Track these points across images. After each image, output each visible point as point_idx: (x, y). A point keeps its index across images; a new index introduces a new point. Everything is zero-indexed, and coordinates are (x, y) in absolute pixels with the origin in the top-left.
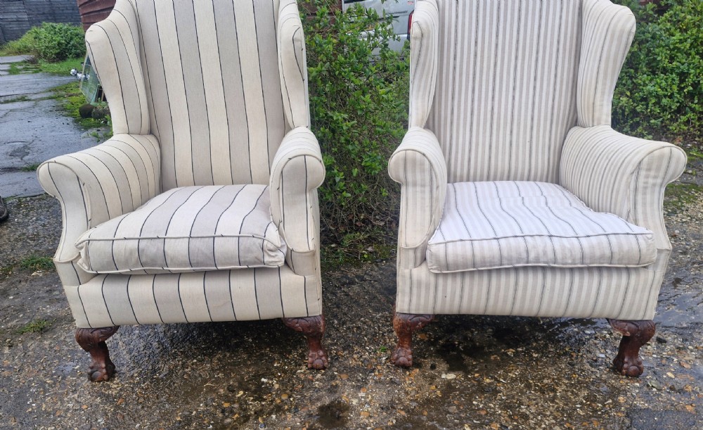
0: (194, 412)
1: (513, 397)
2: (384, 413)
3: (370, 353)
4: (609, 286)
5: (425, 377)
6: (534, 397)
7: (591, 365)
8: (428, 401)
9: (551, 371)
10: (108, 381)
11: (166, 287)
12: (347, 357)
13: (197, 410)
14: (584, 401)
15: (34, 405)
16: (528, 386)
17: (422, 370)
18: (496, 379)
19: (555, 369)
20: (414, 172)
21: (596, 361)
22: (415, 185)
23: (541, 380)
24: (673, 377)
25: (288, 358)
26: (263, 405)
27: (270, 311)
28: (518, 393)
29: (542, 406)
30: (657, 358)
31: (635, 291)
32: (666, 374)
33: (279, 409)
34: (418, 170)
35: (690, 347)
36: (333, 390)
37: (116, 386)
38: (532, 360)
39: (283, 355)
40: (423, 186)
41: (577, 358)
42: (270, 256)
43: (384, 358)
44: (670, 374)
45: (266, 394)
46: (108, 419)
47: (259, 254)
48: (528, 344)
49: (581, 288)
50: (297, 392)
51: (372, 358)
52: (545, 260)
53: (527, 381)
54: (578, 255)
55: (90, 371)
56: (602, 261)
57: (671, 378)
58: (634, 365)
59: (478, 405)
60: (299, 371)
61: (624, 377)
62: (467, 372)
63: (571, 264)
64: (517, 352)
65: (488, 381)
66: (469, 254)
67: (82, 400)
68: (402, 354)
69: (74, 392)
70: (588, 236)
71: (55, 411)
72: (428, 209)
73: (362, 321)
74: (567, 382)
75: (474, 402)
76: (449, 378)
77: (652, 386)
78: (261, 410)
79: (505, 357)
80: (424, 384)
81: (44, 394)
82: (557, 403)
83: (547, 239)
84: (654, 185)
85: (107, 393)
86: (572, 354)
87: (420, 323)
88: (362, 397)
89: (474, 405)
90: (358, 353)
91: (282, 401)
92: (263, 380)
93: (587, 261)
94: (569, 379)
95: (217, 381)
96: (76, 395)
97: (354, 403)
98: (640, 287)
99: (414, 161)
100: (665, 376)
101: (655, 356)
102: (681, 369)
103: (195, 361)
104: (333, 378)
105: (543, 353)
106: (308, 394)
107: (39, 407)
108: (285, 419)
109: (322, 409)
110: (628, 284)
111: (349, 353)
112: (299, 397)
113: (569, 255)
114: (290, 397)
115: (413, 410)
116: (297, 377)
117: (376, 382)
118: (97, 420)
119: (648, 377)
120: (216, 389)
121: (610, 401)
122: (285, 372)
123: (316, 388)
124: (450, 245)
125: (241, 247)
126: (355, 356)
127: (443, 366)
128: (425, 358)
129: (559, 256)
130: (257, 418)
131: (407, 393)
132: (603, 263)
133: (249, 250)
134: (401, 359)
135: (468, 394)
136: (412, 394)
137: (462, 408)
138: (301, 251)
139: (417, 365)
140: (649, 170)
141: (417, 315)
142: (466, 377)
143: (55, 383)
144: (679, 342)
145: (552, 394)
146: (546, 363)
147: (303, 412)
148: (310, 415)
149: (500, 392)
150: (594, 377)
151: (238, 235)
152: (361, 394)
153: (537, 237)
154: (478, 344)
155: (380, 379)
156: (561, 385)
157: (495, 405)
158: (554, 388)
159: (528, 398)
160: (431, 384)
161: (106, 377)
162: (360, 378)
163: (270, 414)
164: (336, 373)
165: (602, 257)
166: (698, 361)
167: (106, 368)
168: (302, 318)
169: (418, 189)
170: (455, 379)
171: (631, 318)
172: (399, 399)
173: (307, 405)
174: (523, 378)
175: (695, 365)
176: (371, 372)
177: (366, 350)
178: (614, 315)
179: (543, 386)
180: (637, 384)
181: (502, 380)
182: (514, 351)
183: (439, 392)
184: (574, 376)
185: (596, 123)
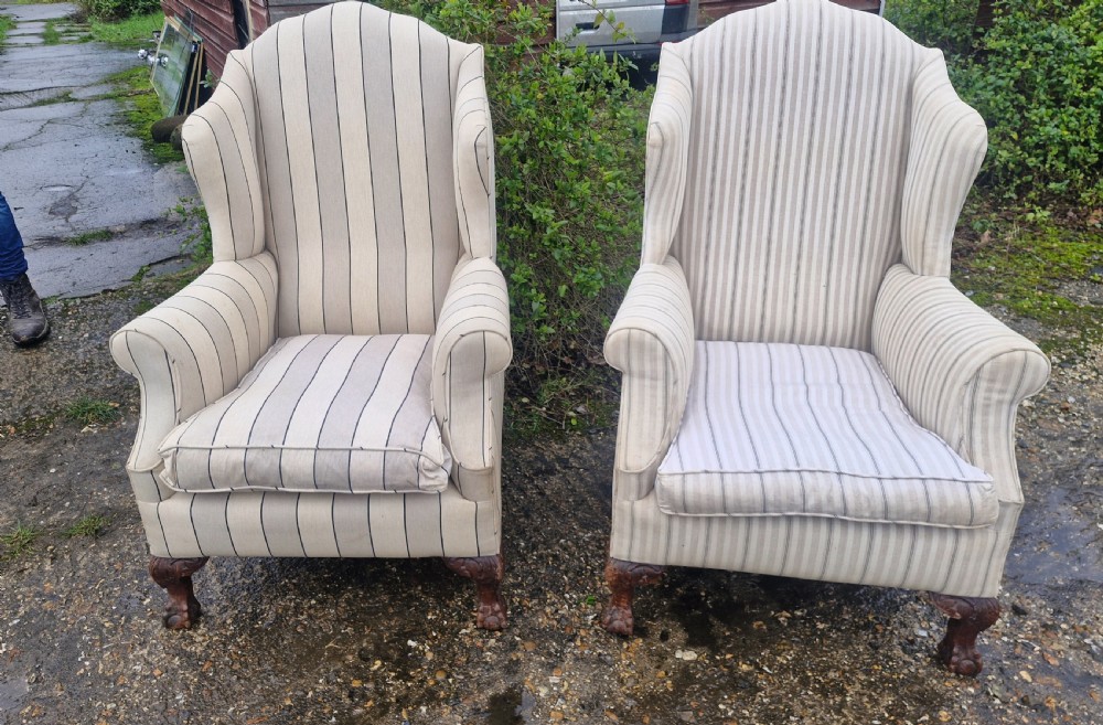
0: (310, 694)
1: (780, 702)
2: (586, 716)
3: (570, 606)
4: (927, 551)
5: (651, 654)
6: (811, 703)
7: (904, 650)
8: (653, 698)
9: (843, 657)
10: (189, 629)
11: (279, 511)
12: (537, 611)
13: (314, 689)
14: (887, 715)
15: (87, 663)
16: (805, 682)
17: (648, 641)
18: (756, 664)
19: (849, 654)
20: (641, 359)
21: (912, 642)
22: (642, 376)
23: (824, 671)
24: (1030, 680)
25: (448, 606)
26: (408, 688)
27: (424, 547)
28: (787, 693)
29: (822, 719)
30: (1008, 643)
31: (967, 559)
32: (1018, 674)
33: (431, 697)
34: (647, 358)
35: (1064, 626)
36: (512, 668)
37: (201, 639)
38: (814, 634)
39: (441, 603)
40: (654, 379)
41: (883, 636)
42: (426, 477)
43: (591, 617)
44: (1024, 674)
45: (414, 668)
46: (190, 696)
47: (412, 476)
48: (813, 604)
49: (884, 550)
50: (459, 668)
51: (573, 615)
52: (831, 509)
53: (804, 672)
54: (880, 508)
55: (165, 614)
56: (915, 518)
57: (1026, 682)
58: (968, 658)
59: (726, 712)
60: (464, 631)
61: (953, 674)
62: (715, 650)
63: (869, 518)
64: (794, 617)
65: (745, 667)
66: (717, 493)
67: (154, 659)
68: (618, 616)
69: (143, 644)
70: (896, 479)
71: (117, 676)
72: (660, 413)
73: (561, 546)
74: (863, 677)
75: (721, 706)
76: (686, 658)
77: (995, 696)
78: (406, 697)
79: (774, 625)
80: (648, 666)
81: (101, 646)
82: (845, 716)
83: (834, 477)
85: (188, 649)
86: (878, 626)
87: (645, 577)
88: (555, 684)
89: (720, 710)
90: (553, 604)
91: (437, 683)
92: (410, 643)
93: (893, 515)
94: (868, 673)
95: (345, 640)
96: (145, 651)
97: (542, 695)
98: (974, 554)
99: (641, 345)
100: (1016, 678)
101: (1005, 639)
102: (1043, 667)
103: (313, 602)
104: (513, 646)
105: (833, 621)
106: (474, 673)
107: (94, 667)
108: (440, 715)
109: (494, 700)
110: (956, 550)
111: (539, 604)
112: (462, 677)
113: (865, 505)
114: (448, 677)
115: (628, 712)
116: (461, 644)
117: (577, 659)
118: (174, 695)
119: (990, 678)
120: (342, 655)
121: (926, 718)
122: (442, 630)
123: (486, 663)
124: (690, 478)
125: (388, 466)
126: (548, 610)
127: (679, 636)
128: (653, 620)
129: (851, 505)
130: (399, 711)
131: (621, 682)
132: (916, 520)
133: (397, 470)
134: (616, 624)
135: (713, 689)
136: (629, 684)
137: (701, 714)
138: (472, 467)
139: (640, 631)
141: (640, 565)
142: (712, 658)
143: (115, 628)
144: (1048, 616)
145: (838, 699)
146: (836, 641)
147: (467, 705)
148: (477, 711)
149: (760, 689)
150: (906, 671)
151: (383, 447)
152: (554, 679)
153: (818, 474)
154: (735, 598)
155: (582, 653)
156: (854, 683)
157: (751, 713)
158: (843, 689)
159: (803, 703)
160: (658, 667)
161: (187, 624)
162: (552, 650)
163: (419, 703)
164: (518, 639)
165: (915, 513)
166: (1072, 652)
167: (188, 611)
168: (471, 558)
169: (647, 382)
170: (696, 662)
171: (962, 593)
172: (610, 692)
173: (472, 694)
174: (797, 667)
175: (1066, 660)
176: (570, 640)
177: (565, 598)
178: (936, 587)
179: (827, 683)
180: (972, 690)
181: (766, 669)
182: (789, 615)
183: (669, 682)
184: (876, 667)
185: (926, 271)
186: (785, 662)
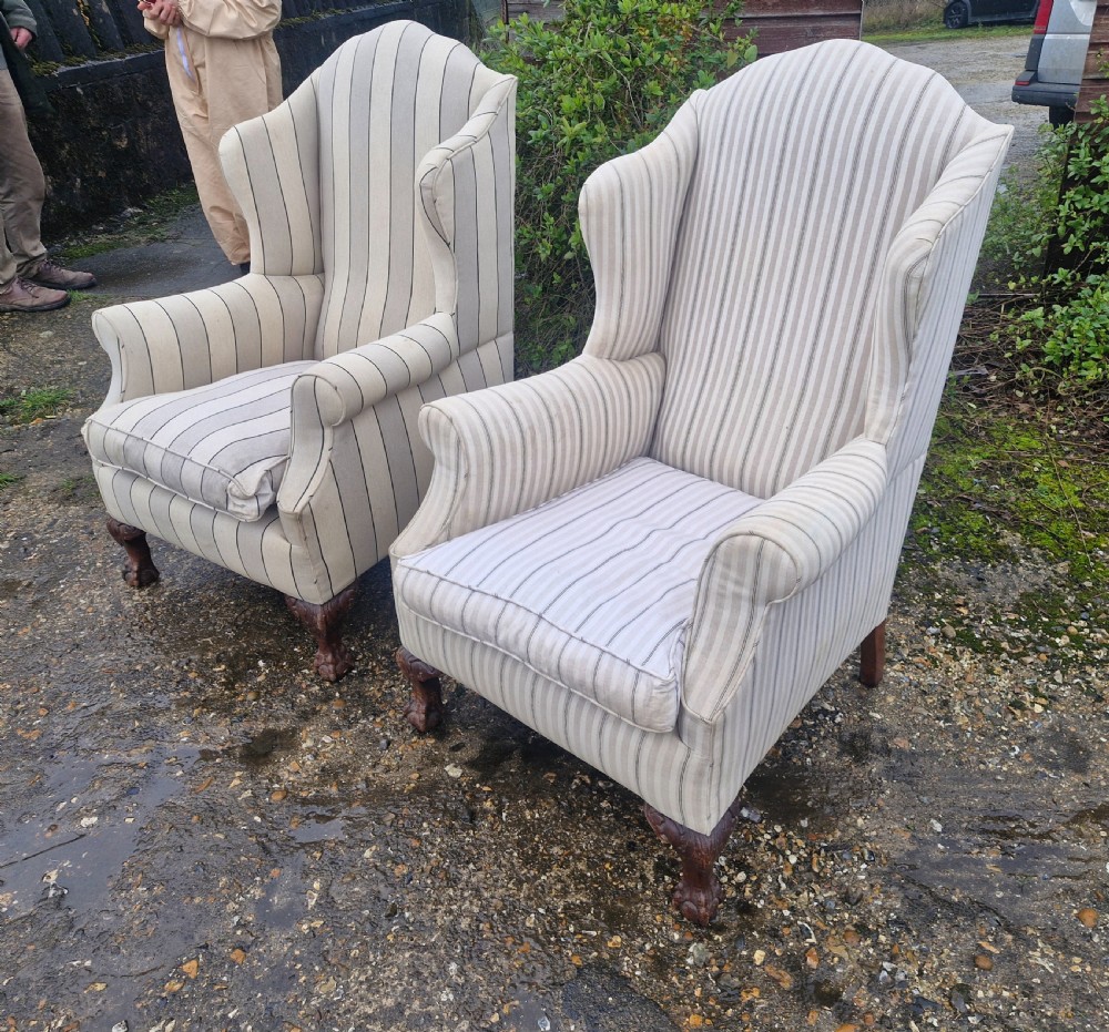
0: (158, 667)
2: (317, 777)
5: (428, 755)
6: (504, 862)
8: (383, 791)
10: (138, 588)
12: (378, 679)
13: (163, 666)
14: (560, 910)
15: (62, 586)
17: (439, 744)
18: (500, 808)
20: (439, 443)
22: (441, 462)
23: (553, 843)
24: (759, 961)
26: (223, 695)
30: (785, 919)
32: (752, 950)
34: (443, 442)
38: (590, 808)
42: (235, 503)
47: (222, 497)
49: (578, 723)
53: (534, 834)
55: (124, 568)
57: (751, 962)
58: (691, 900)
59: (424, 830)
60: (305, 671)
62: (483, 781)
67: (97, 600)
69: (102, 587)
70: (583, 642)
71: (67, 601)
75: (425, 824)
77: (693, 953)
78: (213, 700)
79: (564, 783)
80: (413, 764)
81: (80, 578)
84: (737, 597)
85: (123, 602)
87: (421, 674)
88: (323, 742)
89: (420, 826)
91: (244, 700)
92: (261, 663)
94: (593, 865)
95: (221, 640)
96: (99, 592)
97: (304, 746)
100: (745, 952)
101: (786, 913)
102: (793, 961)
103: (232, 603)
104: (328, 698)
106: (276, 706)
107: (63, 590)
108: (218, 724)
109: (266, 733)
111: (386, 675)
112: (265, 704)
114: (255, 699)
116: (293, 679)
117: (363, 731)
120: (208, 650)
121: (596, 933)
124: (413, 574)
125: (205, 481)
126: (387, 682)
129: (533, 654)
130: (196, 707)
131: (375, 765)
133: (212, 489)
135: (437, 808)
137: (401, 821)
138: (287, 510)
140: (728, 566)
142: (472, 783)
145: (534, 872)
146: (600, 823)
147: (244, 726)
149: (476, 828)
150: (632, 884)
152: (327, 739)
155: (372, 728)
156: (567, 867)
157: (442, 842)
158: (551, 866)
159: (496, 858)
162: (352, 715)
163: (214, 709)
164: (337, 694)
167: (137, 572)
174: (535, 826)
176: (375, 714)
179: (542, 854)
180: (677, 936)
181: (504, 815)
182: (589, 781)
183: (412, 785)
184: (607, 866)
186: (529, 817)
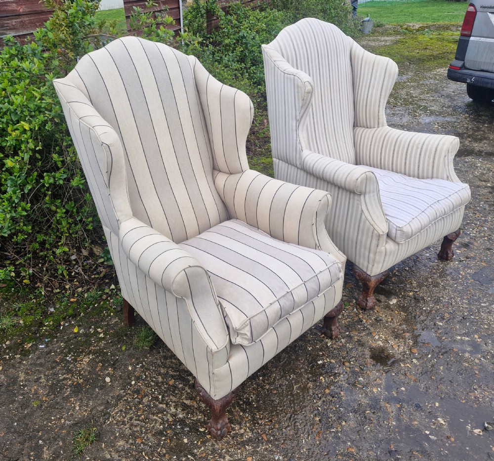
0: (319, 408)
1: (432, 296)
2: (401, 340)
5: (384, 308)
6: (438, 291)
7: (431, 262)
8: (406, 320)
9: (423, 273)
16: (428, 287)
17: (378, 305)
28: (430, 293)
34: (371, 183)
36: (361, 344)
38: (409, 272)
40: (373, 192)
43: (355, 310)
45: (334, 369)
46: (279, 453)
47: (338, 274)
50: (348, 356)
51: (349, 313)
60: (328, 345)
63: (449, 212)
64: (398, 271)
65: (411, 293)
66: (419, 224)
70: (450, 196)
74: (436, 276)
76: (394, 303)
78: (349, 380)
79: (397, 277)
83: (438, 204)
86: (418, 260)
88: (379, 338)
91: (350, 367)
92: (319, 362)
95: (296, 381)
97: (381, 344)
99: (370, 178)
104: (349, 336)
106: (354, 354)
108: (368, 376)
112: (353, 359)
114: (349, 362)
115: (407, 329)
116: (335, 349)
117: (372, 326)
123: (352, 348)
127: (382, 297)
130: (355, 386)
131: (392, 323)
135: (415, 306)
136: (395, 321)
137: (424, 315)
140: (451, 152)
142: (399, 297)
147: (369, 366)
148: (375, 365)
151: (327, 267)
152: (376, 337)
153: (435, 204)
155: (370, 323)
157: (431, 305)
160: (392, 311)
162: (362, 328)
163: (356, 378)
164: (347, 333)
169: (371, 194)
170: (398, 301)
172: (394, 328)
173: (365, 361)
176: (361, 321)
179: (432, 283)
180: (457, 262)
181: (415, 290)
183: (402, 312)
185: (380, 125)
